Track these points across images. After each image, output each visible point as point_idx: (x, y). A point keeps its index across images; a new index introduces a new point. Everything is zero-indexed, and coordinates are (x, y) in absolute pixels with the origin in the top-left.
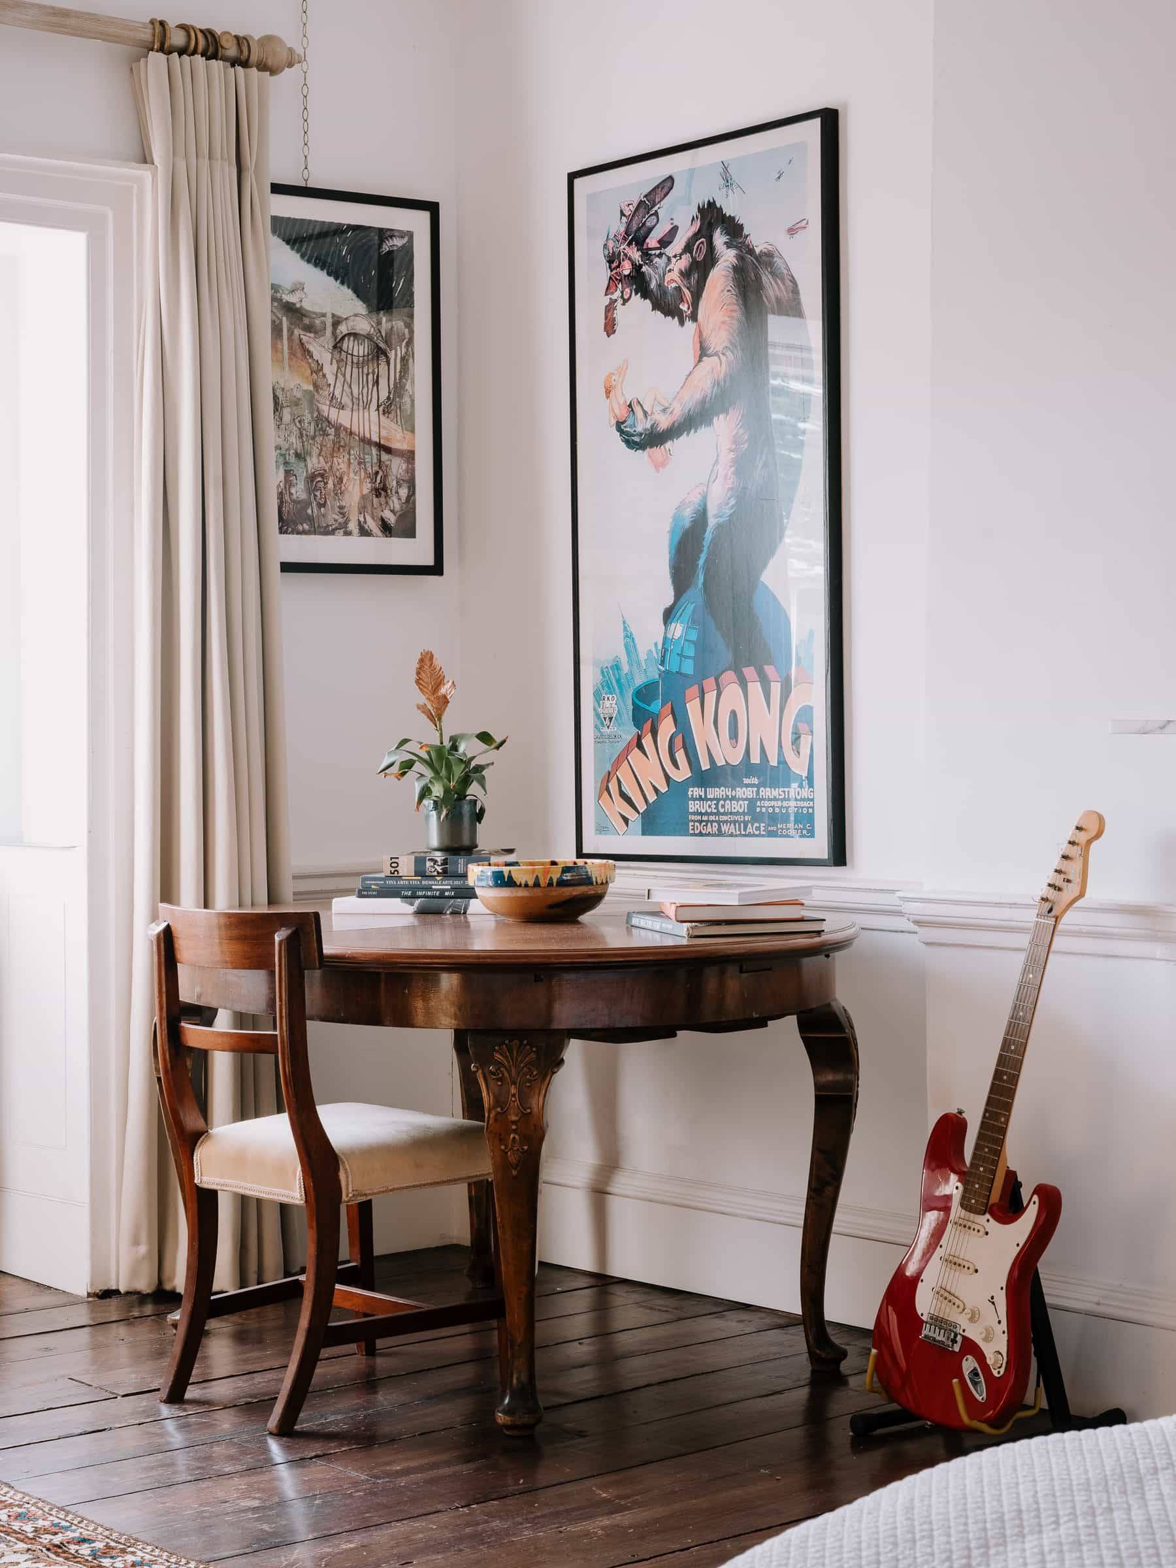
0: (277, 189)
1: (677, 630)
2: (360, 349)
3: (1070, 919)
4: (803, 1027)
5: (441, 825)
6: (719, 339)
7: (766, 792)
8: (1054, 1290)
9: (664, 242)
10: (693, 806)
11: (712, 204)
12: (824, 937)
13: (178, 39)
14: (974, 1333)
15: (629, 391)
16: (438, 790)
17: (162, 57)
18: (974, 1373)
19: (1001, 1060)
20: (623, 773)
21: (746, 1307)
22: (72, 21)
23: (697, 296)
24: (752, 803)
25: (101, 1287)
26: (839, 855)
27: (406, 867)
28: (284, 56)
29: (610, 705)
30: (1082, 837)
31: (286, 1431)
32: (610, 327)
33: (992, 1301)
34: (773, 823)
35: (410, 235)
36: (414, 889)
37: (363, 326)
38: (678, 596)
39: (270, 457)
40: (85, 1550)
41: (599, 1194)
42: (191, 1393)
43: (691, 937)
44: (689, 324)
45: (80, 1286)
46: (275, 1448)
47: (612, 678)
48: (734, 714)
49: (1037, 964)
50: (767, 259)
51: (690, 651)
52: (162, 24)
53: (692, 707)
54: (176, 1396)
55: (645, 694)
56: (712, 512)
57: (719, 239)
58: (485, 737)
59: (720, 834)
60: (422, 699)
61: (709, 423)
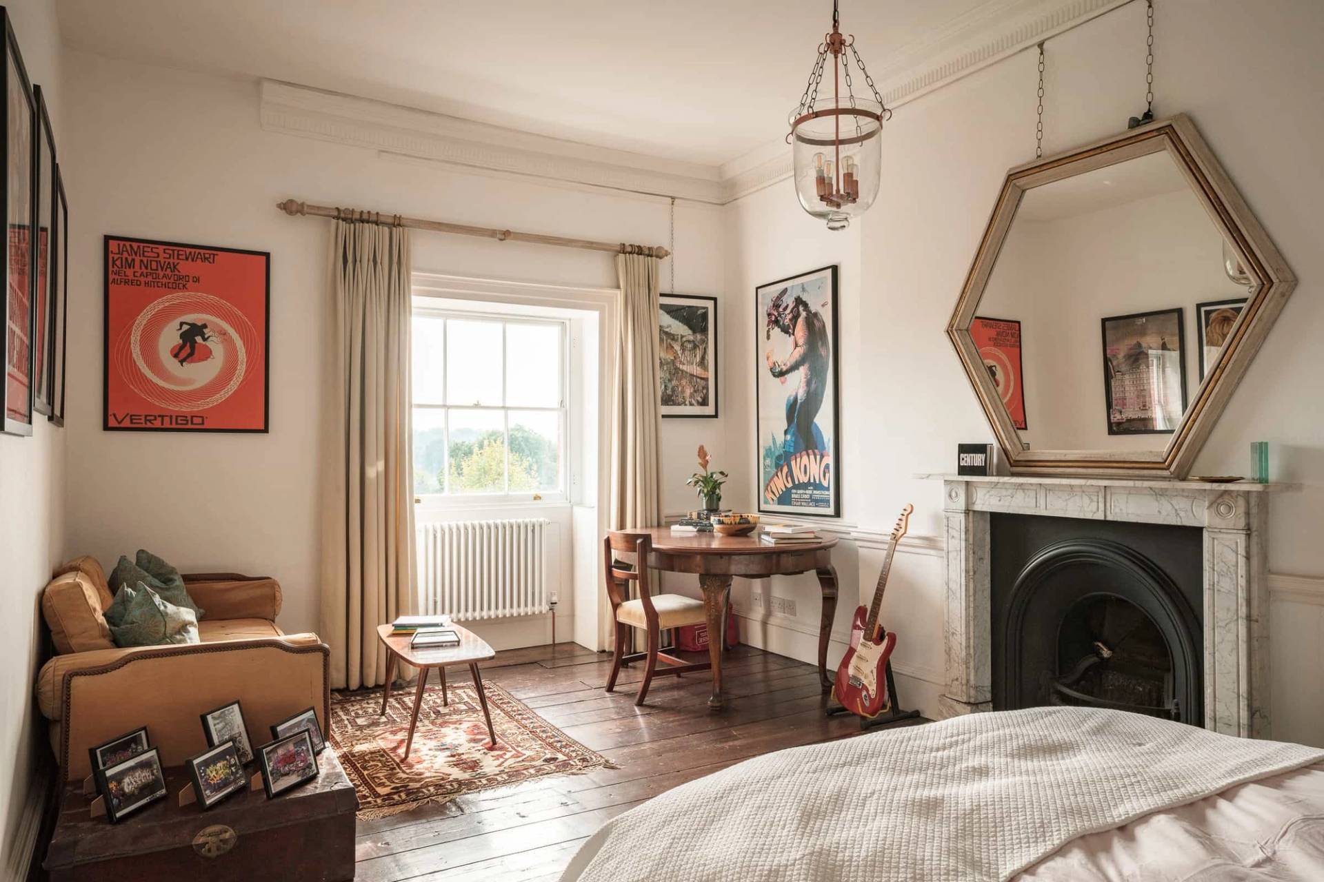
0: (662, 295)
1: (789, 437)
2: (690, 346)
3: (902, 540)
4: (818, 573)
5: (707, 502)
6: (801, 341)
7: (815, 492)
8: (894, 667)
9: (785, 309)
10: (793, 496)
11: (799, 297)
12: (822, 544)
13: (629, 249)
14: (865, 682)
15: (774, 358)
16: (706, 491)
17: (623, 255)
18: (865, 696)
19: (878, 589)
20: (772, 484)
21: (809, 664)
22: (594, 245)
23: (794, 327)
24: (811, 495)
25: (600, 650)
26: (838, 514)
27: (695, 516)
28: (664, 252)
29: (768, 461)
30: (906, 513)
31: (640, 704)
32: (768, 338)
33: (872, 672)
34: (817, 502)
35: (707, 308)
36: (697, 523)
37: (691, 338)
38: (788, 426)
39: (658, 381)
40: (559, 745)
41: (765, 624)
42: (615, 689)
43: (775, 544)
44: (792, 337)
45: (595, 648)
46: (636, 709)
47: (769, 453)
48: (805, 466)
49: (890, 556)
50: (816, 315)
51: (792, 444)
52: (624, 245)
53: (793, 463)
54: (610, 689)
55: (779, 458)
56: (799, 398)
57: (801, 308)
58: (722, 473)
59: (801, 505)
60: (700, 461)
61: (798, 369)
